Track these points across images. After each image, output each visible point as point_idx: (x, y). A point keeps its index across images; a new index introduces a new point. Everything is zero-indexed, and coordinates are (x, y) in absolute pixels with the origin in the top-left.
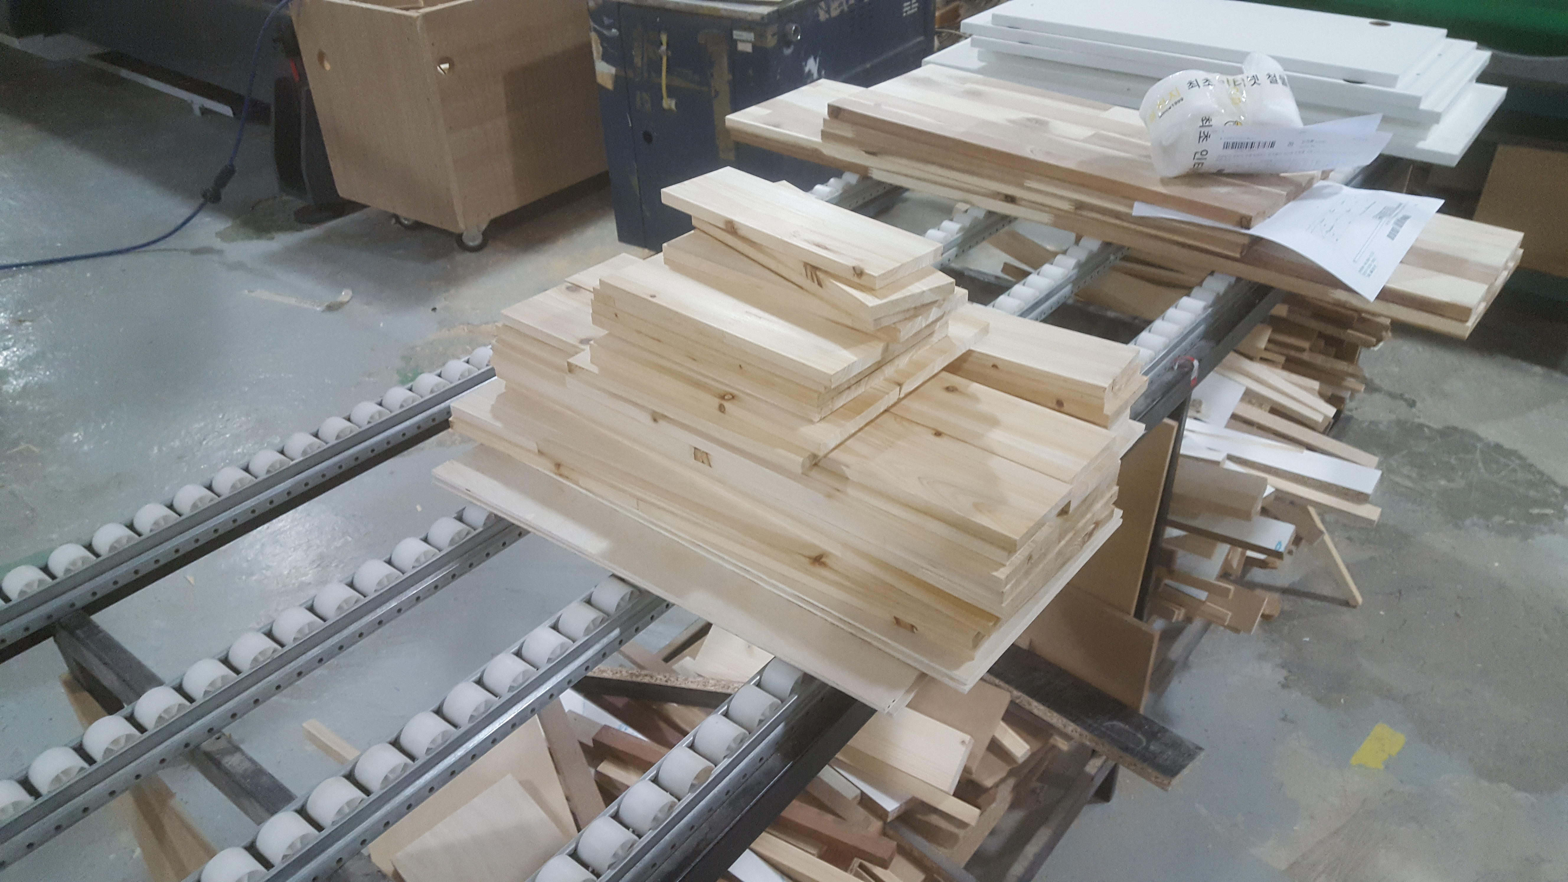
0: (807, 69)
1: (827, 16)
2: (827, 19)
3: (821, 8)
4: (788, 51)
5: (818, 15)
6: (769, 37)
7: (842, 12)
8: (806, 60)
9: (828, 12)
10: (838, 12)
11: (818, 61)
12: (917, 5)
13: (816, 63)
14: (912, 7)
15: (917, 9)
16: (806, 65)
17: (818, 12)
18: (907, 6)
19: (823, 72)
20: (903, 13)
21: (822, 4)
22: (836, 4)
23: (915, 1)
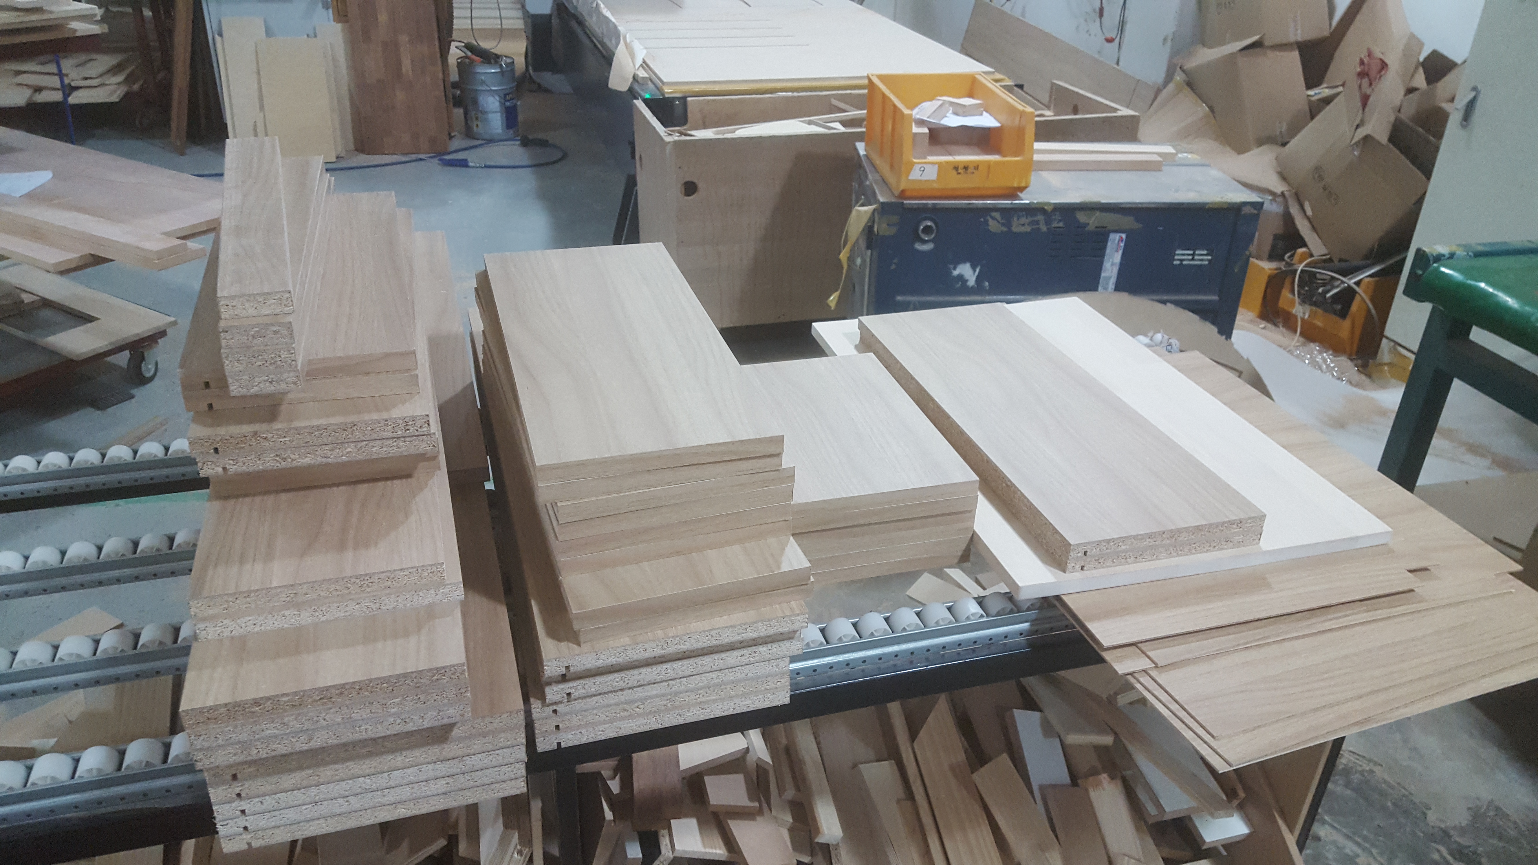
0: (956, 273)
1: (1005, 229)
3: (993, 218)
4: (920, 247)
5: (986, 222)
6: (885, 225)
7: (1035, 230)
8: (955, 263)
9: (1009, 225)
10: (1028, 229)
11: (978, 270)
12: (1210, 258)
13: (974, 271)
14: (1196, 257)
15: (1207, 263)
16: (955, 269)
17: (987, 221)
18: (1184, 255)
19: (987, 284)
20: (1174, 260)
21: (996, 215)
22: (1023, 220)
23: (1205, 252)
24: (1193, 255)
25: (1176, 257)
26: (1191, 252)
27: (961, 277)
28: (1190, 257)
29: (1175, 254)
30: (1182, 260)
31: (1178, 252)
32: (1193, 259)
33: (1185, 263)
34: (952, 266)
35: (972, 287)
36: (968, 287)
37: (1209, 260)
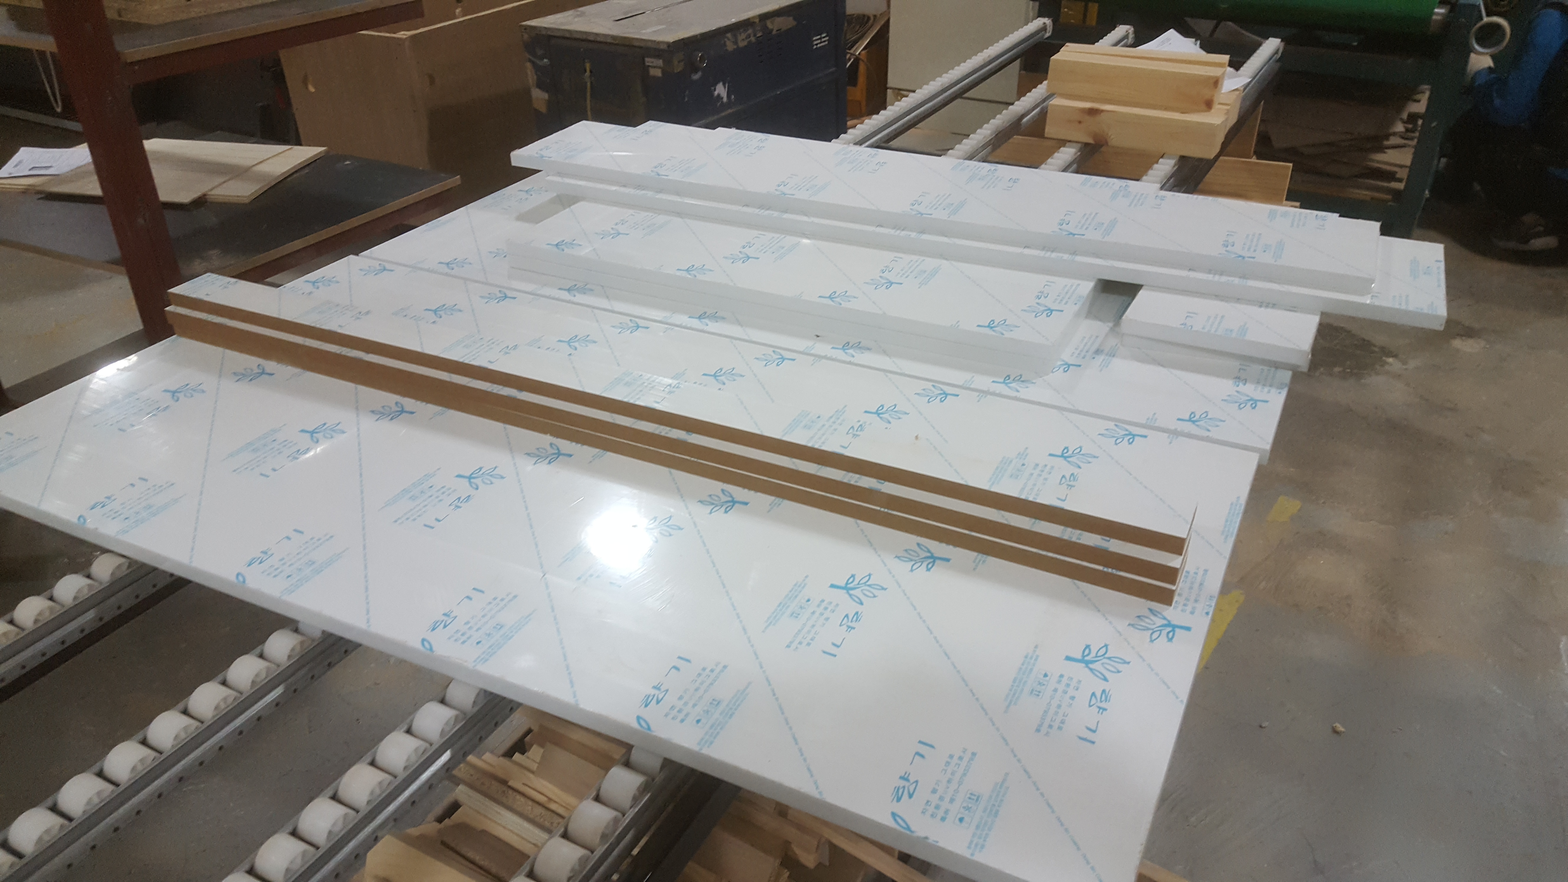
0: (716, 93)
1: (735, 47)
2: (734, 49)
3: (728, 39)
4: (696, 77)
5: (725, 45)
6: (676, 62)
7: (750, 42)
8: (715, 84)
9: (736, 43)
10: (745, 43)
11: (726, 90)
12: (827, 38)
14: (823, 40)
15: (827, 43)
16: (715, 90)
17: (725, 42)
18: (817, 40)
19: (733, 96)
20: (814, 45)
21: (729, 35)
22: (743, 36)
23: (825, 35)
24: (820, 39)
25: (815, 43)
26: (819, 37)
27: (720, 96)
28: (819, 41)
29: (813, 41)
30: (817, 44)
31: (814, 38)
32: (821, 42)
33: (819, 46)
34: (713, 88)
35: (726, 101)
36: (724, 103)
37: (828, 41)
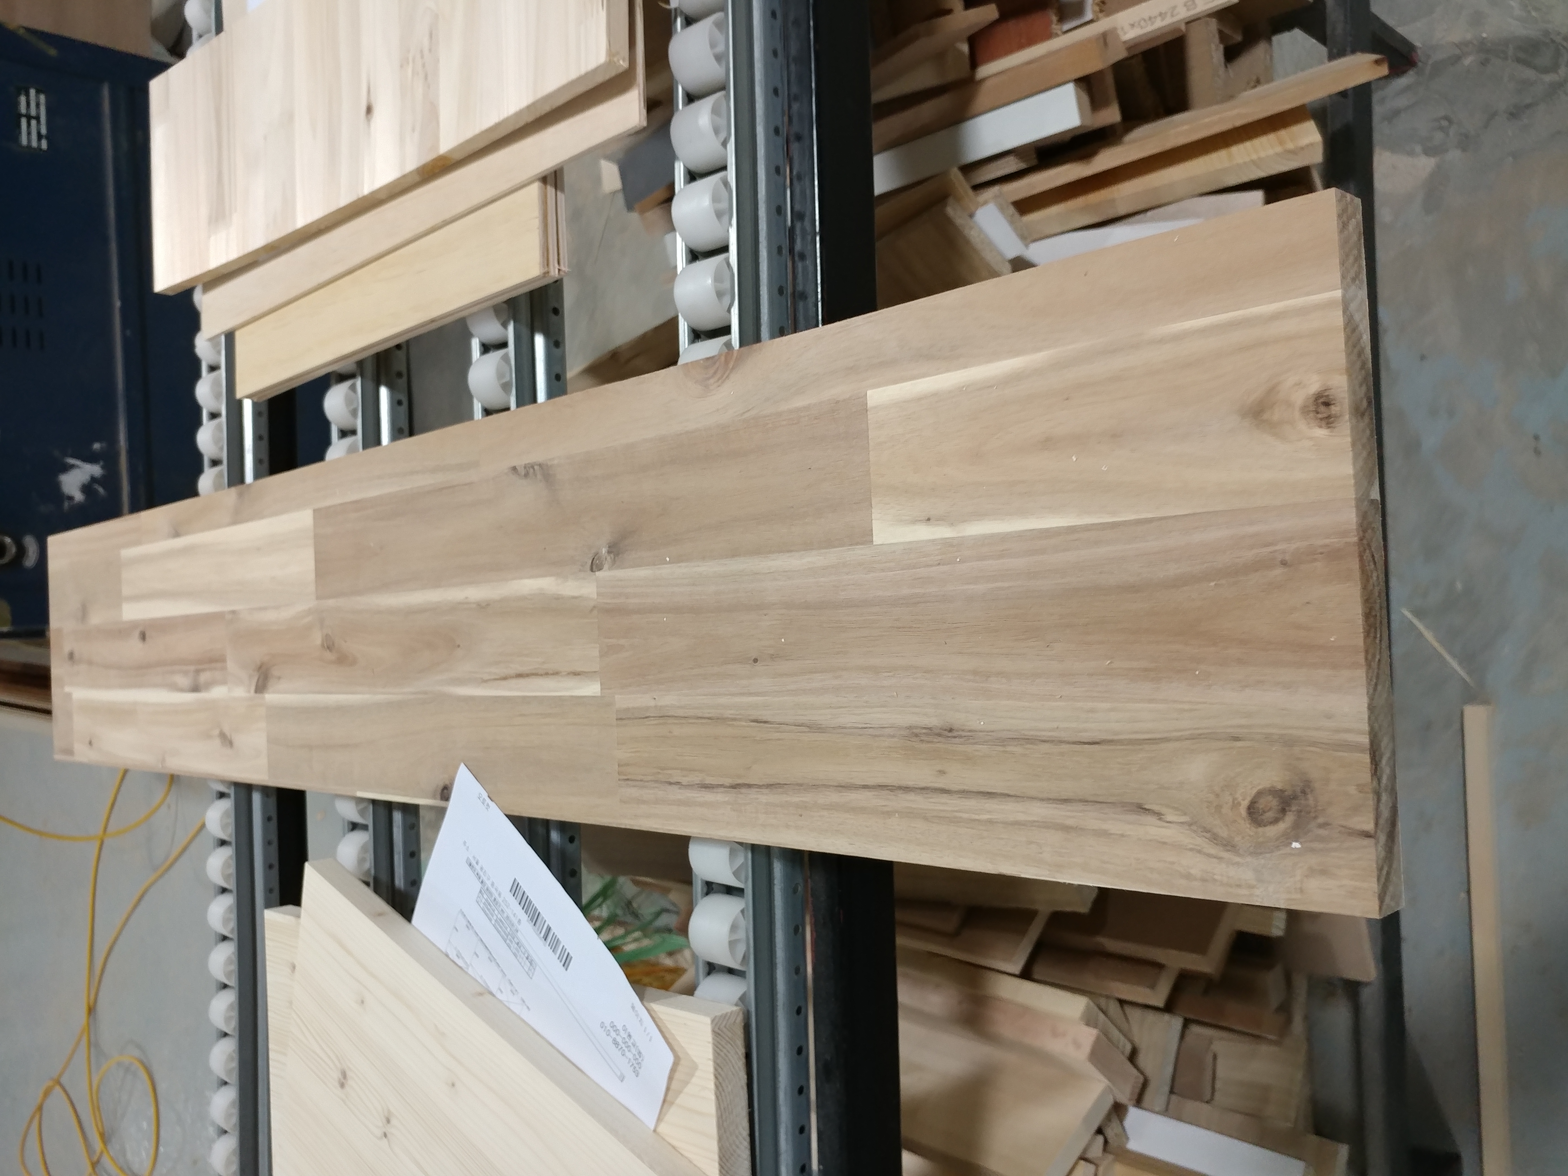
0: (79, 496)
11: (71, 461)
12: (32, 92)
13: (72, 466)
14: (33, 112)
15: (42, 98)
18: (29, 133)
19: (97, 446)
20: (39, 148)
23: (23, 99)
24: (29, 118)
25: (34, 144)
26: (24, 122)
27: (87, 489)
28: (34, 122)
29: (29, 146)
31: (24, 141)
32: (38, 118)
33: (44, 131)
34: (66, 505)
35: (103, 467)
36: (103, 476)
37: (38, 92)
